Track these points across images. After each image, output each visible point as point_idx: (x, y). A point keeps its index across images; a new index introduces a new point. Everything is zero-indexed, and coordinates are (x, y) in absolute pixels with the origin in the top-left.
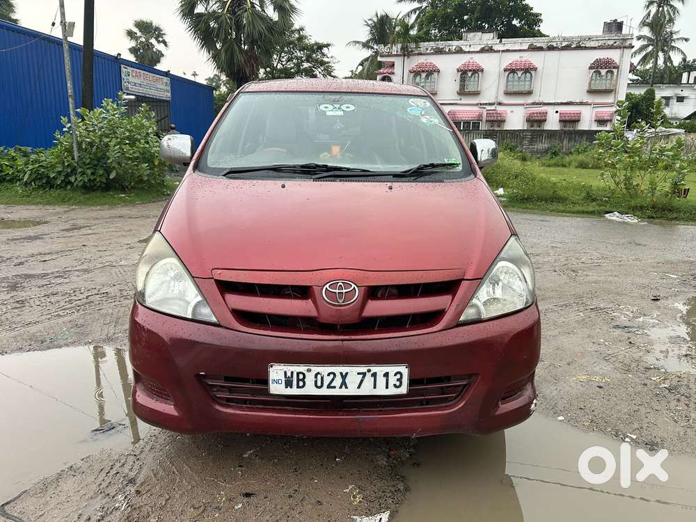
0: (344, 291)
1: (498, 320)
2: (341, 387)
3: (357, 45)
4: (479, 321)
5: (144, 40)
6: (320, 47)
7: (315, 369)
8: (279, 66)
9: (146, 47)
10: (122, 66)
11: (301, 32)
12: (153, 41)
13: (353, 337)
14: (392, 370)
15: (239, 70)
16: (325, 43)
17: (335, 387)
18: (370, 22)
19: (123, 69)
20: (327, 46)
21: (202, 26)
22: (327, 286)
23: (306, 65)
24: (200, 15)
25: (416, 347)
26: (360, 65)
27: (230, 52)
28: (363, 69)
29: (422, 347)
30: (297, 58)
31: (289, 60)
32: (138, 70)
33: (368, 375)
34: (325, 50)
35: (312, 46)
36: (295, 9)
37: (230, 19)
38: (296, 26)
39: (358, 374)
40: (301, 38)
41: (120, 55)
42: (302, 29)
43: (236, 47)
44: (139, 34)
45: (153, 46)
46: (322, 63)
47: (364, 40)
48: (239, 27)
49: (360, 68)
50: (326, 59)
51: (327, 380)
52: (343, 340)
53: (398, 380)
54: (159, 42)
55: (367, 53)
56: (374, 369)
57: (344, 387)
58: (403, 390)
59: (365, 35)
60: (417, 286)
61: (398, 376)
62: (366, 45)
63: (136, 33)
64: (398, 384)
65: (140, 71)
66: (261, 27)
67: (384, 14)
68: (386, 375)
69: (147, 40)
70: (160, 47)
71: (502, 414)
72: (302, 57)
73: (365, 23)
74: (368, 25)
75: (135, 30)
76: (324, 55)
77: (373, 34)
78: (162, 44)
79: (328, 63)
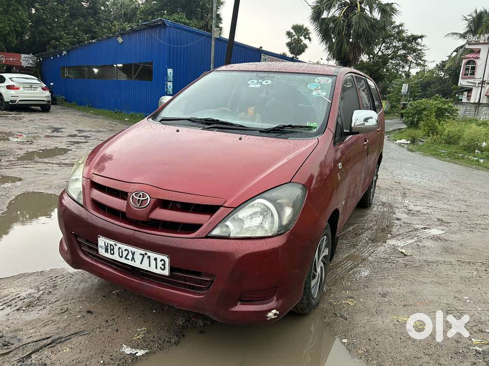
0: (141, 199)
1: (241, 241)
2: (132, 260)
3: (455, 36)
4: (227, 238)
5: (296, 37)
6: (415, 38)
7: (119, 245)
8: (380, 54)
9: (297, 42)
10: (262, 54)
11: (400, 27)
12: (302, 38)
13: (141, 230)
14: (160, 257)
15: (345, 56)
16: (420, 35)
17: (128, 259)
18: (468, 18)
19: (262, 56)
20: (421, 37)
21: (324, 26)
22: (134, 194)
23: (401, 52)
24: (324, 19)
25: (175, 245)
26: (455, 51)
27: (340, 43)
28: (457, 55)
29: (179, 246)
30: (395, 47)
31: (388, 48)
32: (272, 57)
33: (146, 257)
34: (419, 40)
35: (409, 37)
36: (396, 10)
37: (343, 20)
38: (397, 23)
39: (141, 254)
40: (400, 32)
41: (262, 47)
42: (401, 25)
43: (345, 40)
44: (294, 34)
45: (302, 41)
46: (415, 50)
47: (462, 32)
48: (349, 26)
49: (455, 53)
50: (419, 48)
51: (125, 253)
52: (135, 230)
53: (162, 265)
54: (305, 38)
55: (462, 42)
56: (149, 254)
57: (133, 261)
58: (166, 272)
59: (463, 28)
60: (190, 205)
61: (163, 262)
62: (463, 36)
63: (292, 33)
64: (163, 267)
65: (274, 57)
66: (365, 24)
67: (482, 10)
68: (156, 259)
69: (298, 37)
70: (306, 42)
71: (237, 311)
72: (400, 46)
73: (464, 18)
74: (466, 20)
75: (292, 31)
76: (418, 44)
77: (470, 27)
78: (307, 40)
79: (421, 50)
